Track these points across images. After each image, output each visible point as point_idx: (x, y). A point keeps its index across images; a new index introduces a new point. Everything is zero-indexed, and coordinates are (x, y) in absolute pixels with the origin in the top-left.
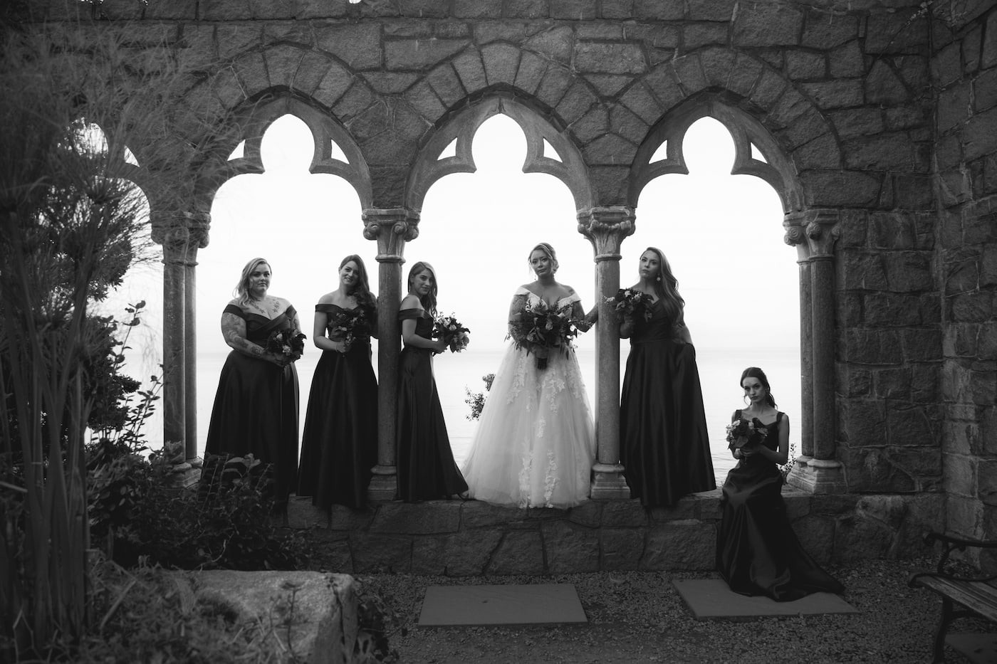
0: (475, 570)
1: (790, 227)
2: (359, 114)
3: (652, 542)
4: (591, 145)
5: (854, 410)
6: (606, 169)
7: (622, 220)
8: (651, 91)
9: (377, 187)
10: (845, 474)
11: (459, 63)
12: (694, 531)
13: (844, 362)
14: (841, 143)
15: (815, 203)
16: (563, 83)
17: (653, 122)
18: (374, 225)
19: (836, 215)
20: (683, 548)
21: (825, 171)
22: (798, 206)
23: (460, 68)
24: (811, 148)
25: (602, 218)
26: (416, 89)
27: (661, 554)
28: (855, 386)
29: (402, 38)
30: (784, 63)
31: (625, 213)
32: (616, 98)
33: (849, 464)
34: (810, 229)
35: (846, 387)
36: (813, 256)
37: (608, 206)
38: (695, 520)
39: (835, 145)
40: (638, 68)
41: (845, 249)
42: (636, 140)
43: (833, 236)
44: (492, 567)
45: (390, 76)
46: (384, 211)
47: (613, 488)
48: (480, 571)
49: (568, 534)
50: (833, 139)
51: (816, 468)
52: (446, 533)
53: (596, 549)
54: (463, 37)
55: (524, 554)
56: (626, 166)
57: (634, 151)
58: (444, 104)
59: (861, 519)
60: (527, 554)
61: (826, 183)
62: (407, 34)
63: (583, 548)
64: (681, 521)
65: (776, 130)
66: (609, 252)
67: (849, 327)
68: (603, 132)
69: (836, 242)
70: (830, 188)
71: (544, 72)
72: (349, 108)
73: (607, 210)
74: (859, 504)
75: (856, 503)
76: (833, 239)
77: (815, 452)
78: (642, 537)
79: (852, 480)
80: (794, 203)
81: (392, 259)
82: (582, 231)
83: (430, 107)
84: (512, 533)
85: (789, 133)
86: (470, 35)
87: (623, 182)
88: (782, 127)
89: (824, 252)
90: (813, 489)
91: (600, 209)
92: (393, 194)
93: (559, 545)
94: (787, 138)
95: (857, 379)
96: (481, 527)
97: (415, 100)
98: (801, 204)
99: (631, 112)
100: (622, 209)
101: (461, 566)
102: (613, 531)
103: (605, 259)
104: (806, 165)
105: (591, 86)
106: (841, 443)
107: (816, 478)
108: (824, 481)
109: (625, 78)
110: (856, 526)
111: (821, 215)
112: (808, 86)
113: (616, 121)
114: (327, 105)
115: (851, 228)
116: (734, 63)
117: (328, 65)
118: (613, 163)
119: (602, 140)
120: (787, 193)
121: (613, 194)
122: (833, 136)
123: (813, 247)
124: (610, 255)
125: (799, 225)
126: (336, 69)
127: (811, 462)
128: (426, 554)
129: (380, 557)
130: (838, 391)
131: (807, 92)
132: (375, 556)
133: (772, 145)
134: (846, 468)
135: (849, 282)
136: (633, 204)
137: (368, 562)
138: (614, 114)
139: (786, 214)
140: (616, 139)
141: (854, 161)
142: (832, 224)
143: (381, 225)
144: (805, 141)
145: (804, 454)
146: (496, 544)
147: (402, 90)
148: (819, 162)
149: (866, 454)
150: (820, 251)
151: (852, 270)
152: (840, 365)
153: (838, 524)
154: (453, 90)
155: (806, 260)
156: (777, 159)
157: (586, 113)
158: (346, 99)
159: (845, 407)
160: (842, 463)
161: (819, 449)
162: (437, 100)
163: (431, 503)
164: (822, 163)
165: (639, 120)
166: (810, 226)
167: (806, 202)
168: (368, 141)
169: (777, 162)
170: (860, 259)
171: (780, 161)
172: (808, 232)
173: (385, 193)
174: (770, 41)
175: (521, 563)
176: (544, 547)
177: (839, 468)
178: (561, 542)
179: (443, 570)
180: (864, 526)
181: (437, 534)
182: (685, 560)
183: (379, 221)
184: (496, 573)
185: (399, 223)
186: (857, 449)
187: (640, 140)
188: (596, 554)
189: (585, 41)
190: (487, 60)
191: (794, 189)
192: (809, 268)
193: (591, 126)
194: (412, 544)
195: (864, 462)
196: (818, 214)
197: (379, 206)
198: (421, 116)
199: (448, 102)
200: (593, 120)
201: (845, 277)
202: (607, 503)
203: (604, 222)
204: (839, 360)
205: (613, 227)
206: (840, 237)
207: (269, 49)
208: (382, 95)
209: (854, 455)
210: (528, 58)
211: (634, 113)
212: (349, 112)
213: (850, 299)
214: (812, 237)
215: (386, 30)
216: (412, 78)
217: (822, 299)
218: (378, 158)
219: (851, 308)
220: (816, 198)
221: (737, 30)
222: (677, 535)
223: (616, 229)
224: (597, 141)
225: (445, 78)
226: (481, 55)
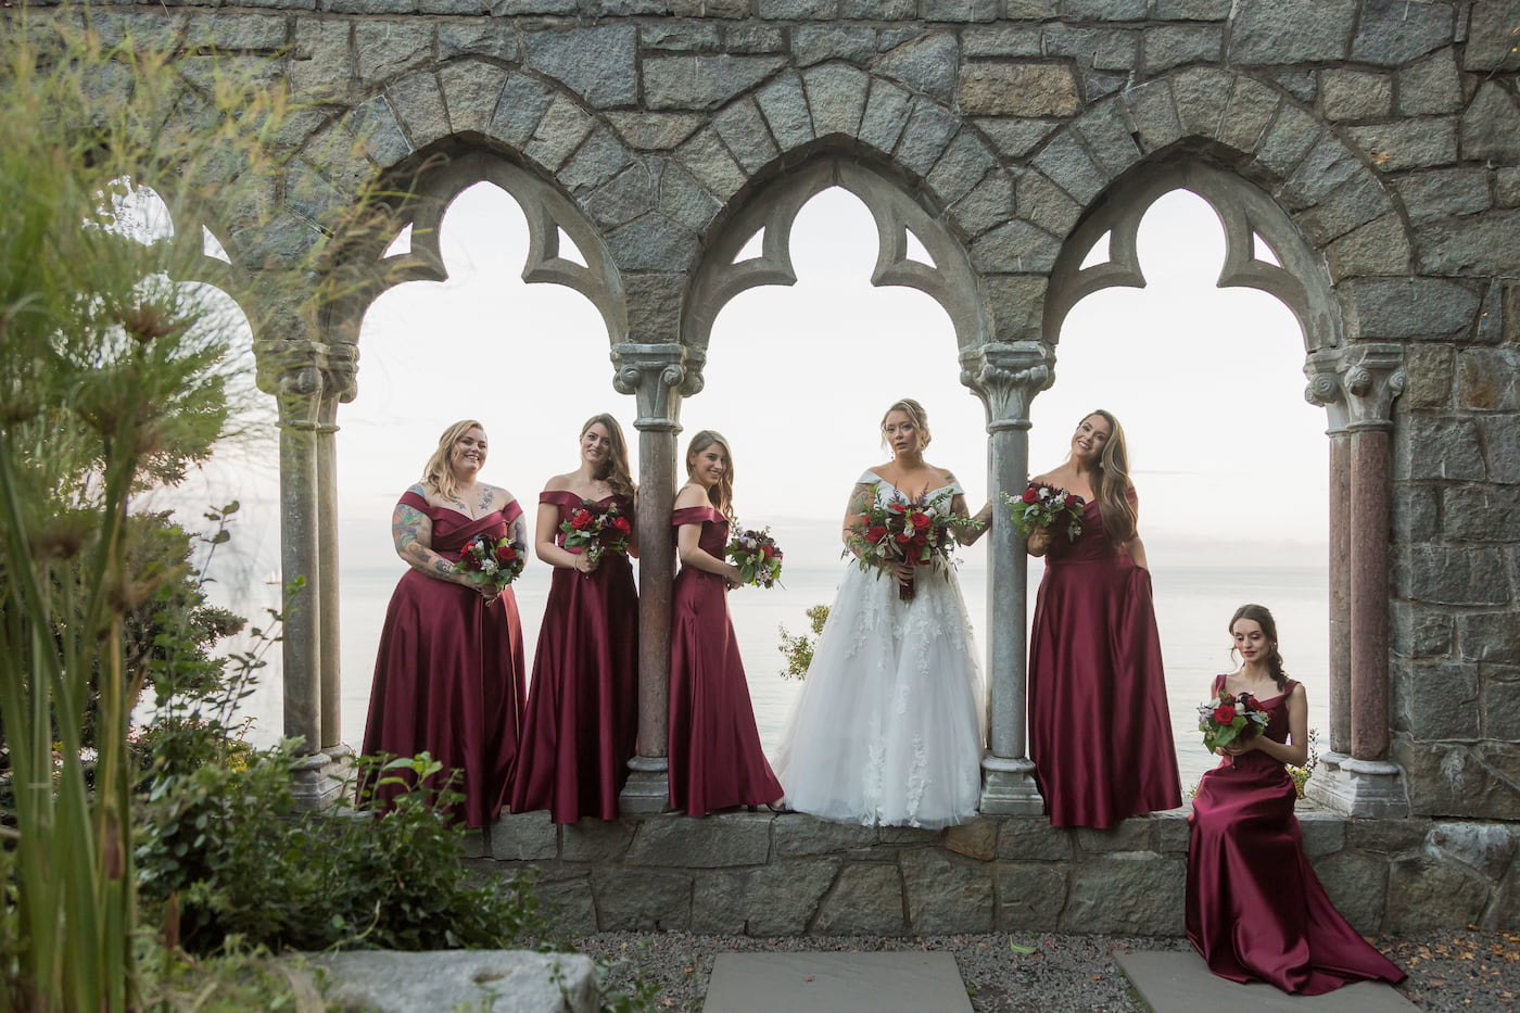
0: (793, 926)
1: (1316, 375)
2: (603, 185)
3: (1080, 886)
4: (983, 239)
5: (1423, 679)
6: (1009, 280)
7: (1034, 364)
8: (1085, 146)
9: (634, 307)
10: (1405, 783)
11: (766, 97)
12: (1149, 870)
13: (1405, 600)
14: (1411, 230)
15: (1362, 333)
16: (939, 134)
17: (1089, 200)
18: (628, 370)
19: (1397, 354)
20: (1132, 897)
21: (1381, 278)
22: (1332, 339)
23: (769, 109)
24: (1359, 240)
25: (1000, 361)
26: (696, 143)
27: (1094, 906)
28: (1425, 639)
29: (671, 53)
30: (1318, 91)
31: (1038, 353)
32: (1025, 159)
33: (1412, 770)
34: (1351, 378)
35: (1409, 642)
36: (1356, 423)
37: (1010, 341)
38: (1150, 852)
39: (1401, 234)
40: (1067, 106)
41: (1412, 411)
42: (1058, 231)
43: (1390, 389)
44: (821, 922)
45: (654, 118)
46: (646, 348)
47: (1015, 797)
48: (802, 928)
49: (943, 870)
50: (1398, 224)
51: (1355, 773)
52: (750, 866)
53: (987, 896)
54: (773, 53)
55: (873, 902)
56: (1043, 274)
57: (1056, 249)
58: (742, 169)
59: (1433, 861)
60: (878, 902)
61: (1383, 299)
62: (679, 46)
63: (967, 893)
64: (1127, 854)
65: (1299, 210)
66: (1011, 418)
67: (1415, 541)
68: (1004, 218)
69: (1397, 399)
70: (1390, 308)
71: (908, 116)
72: (586, 173)
73: (1008, 347)
74: (1430, 836)
75: (1425, 834)
76: (1391, 395)
77: (1353, 748)
78: (1063, 879)
79: (1417, 795)
80: (1324, 333)
81: (660, 425)
82: (968, 382)
83: (721, 175)
84: (854, 867)
85: (1320, 213)
86: (784, 50)
87: (1036, 301)
88: (1310, 204)
89: (1374, 416)
90: (1350, 810)
91: (998, 346)
92: (660, 320)
93: (928, 887)
94: (1317, 223)
95: (1427, 629)
96: (803, 857)
97: (696, 161)
98: (1338, 337)
99: (1052, 181)
100: (1033, 345)
101: (770, 920)
102: (1016, 866)
103: (1006, 428)
104: (1347, 270)
105: (985, 138)
106: (1399, 733)
107: (1355, 791)
108: (1370, 795)
109: (1043, 124)
110: (1426, 873)
111: (1371, 354)
112: (1359, 131)
113: (1027, 199)
114: (549, 167)
115: (1425, 375)
116: (1230, 93)
117: (548, 98)
118: (1021, 270)
119: (1003, 231)
120: (1314, 318)
121: (1020, 320)
122: (1399, 219)
123: (1356, 406)
124: (1013, 421)
125: (1333, 370)
126: (562, 104)
127: (1348, 763)
128: (714, 899)
129: (640, 905)
130: (1394, 647)
131: (1357, 142)
132: (632, 903)
133: (1291, 235)
134: (1408, 774)
135: (1416, 467)
136: (1050, 336)
137: (622, 914)
138: (1023, 187)
139: (1309, 353)
140: (1025, 228)
141: (1433, 261)
142: (1391, 369)
143: (642, 370)
144: (1348, 229)
145: (1334, 750)
146: (827, 884)
147: (673, 145)
148: (1371, 263)
149: (1442, 754)
150: (1368, 414)
151: (1423, 447)
152: (1397, 604)
153: (1394, 869)
154: (758, 145)
155: (1344, 428)
156: (1298, 259)
157: (977, 185)
158: (580, 158)
159: (1406, 674)
160: (1400, 767)
161: (1360, 742)
162: (731, 161)
163: (723, 817)
164: (1377, 265)
165: (1064, 197)
166: (1351, 372)
167: (1345, 334)
168: (619, 230)
169: (1297, 264)
170: (1438, 428)
171: (1302, 263)
172: (1347, 382)
173: (647, 318)
174: (1296, 54)
175: (867, 915)
176: (904, 890)
177: (1396, 775)
178: (932, 882)
179: (742, 926)
180: (1440, 873)
181: (734, 867)
182: (1133, 918)
183: (640, 363)
184: (828, 932)
185: (672, 367)
186: (1427, 745)
187: (1064, 230)
188: (989, 903)
189: (977, 59)
190: (813, 92)
191: (1326, 310)
192: (1347, 444)
193: (984, 206)
194: (693, 883)
195: (1439, 767)
196: (1366, 352)
197: (641, 339)
198: (707, 191)
199: (748, 166)
200: (987, 196)
201: (1410, 458)
202: (1006, 820)
203: (1003, 367)
204: (1396, 596)
205: (1018, 375)
206: (1403, 390)
207: (446, 66)
208: (640, 151)
209: (1422, 754)
210: (882, 90)
211: (1057, 185)
212: (588, 181)
213: (1418, 495)
214: (1355, 391)
215: (645, 38)
216: (689, 123)
217: (1368, 495)
218: (636, 259)
219: (1419, 510)
220: (1363, 326)
221: (1238, 34)
222: (1120, 876)
223: (1022, 380)
224: (994, 233)
225: (744, 125)
226: (804, 84)
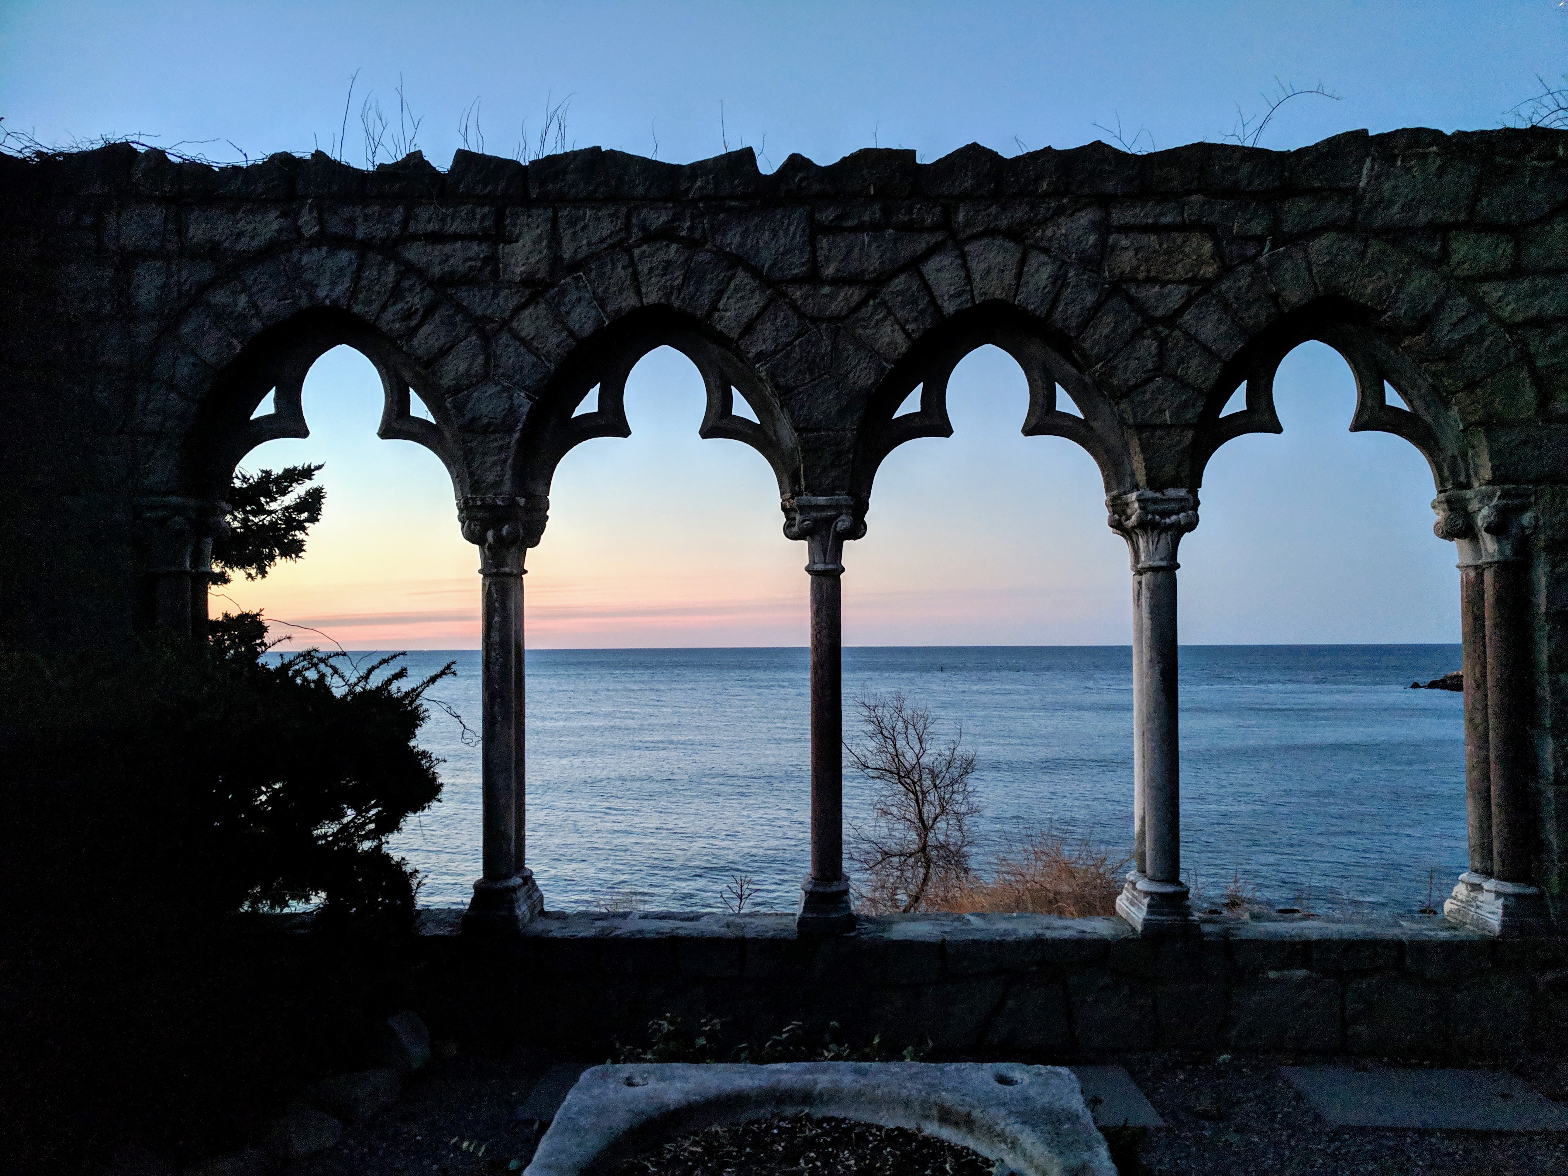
1: (1446, 513)
2: (780, 351)
4: (1133, 394)
6: (1159, 432)
7: (1180, 510)
8: (1225, 306)
9: (809, 463)
10: (1550, 905)
11: (930, 268)
12: (1304, 988)
14: (1537, 378)
16: (1090, 298)
17: (1231, 357)
18: (804, 522)
19: (1529, 495)
20: (1289, 1014)
22: (1462, 478)
23: (931, 278)
25: (1151, 507)
26: (865, 312)
29: (845, 229)
30: (1445, 251)
31: (1182, 499)
32: (1171, 319)
34: (1485, 517)
36: (1489, 560)
37: (1160, 490)
38: (1303, 971)
39: (1528, 382)
40: (1209, 271)
41: (1545, 549)
42: (1203, 387)
43: (1523, 528)
45: (826, 290)
46: (818, 502)
50: (1526, 373)
51: (1498, 895)
54: (933, 229)
56: (1190, 426)
57: (1201, 403)
58: (907, 334)
62: (850, 223)
65: (1430, 361)
66: (1159, 557)
68: (1151, 375)
69: (1529, 537)
71: (1059, 281)
72: (765, 340)
73: (1158, 495)
76: (1524, 533)
77: (1495, 869)
79: (1563, 915)
81: (831, 571)
82: (1118, 526)
83: (888, 340)
86: (946, 224)
87: (1184, 451)
89: (1506, 553)
90: (1496, 930)
91: (1147, 494)
92: (832, 474)
97: (865, 328)
99: (1197, 341)
100: (1178, 493)
103: (1154, 569)
105: (1132, 301)
106: (1541, 856)
107: (1500, 912)
108: (1513, 916)
109: (1184, 288)
111: (1503, 496)
112: (1484, 287)
113: (1173, 356)
114: (732, 335)
115: (1556, 514)
116: (1362, 254)
117: (730, 273)
118: (1166, 422)
119: (1150, 387)
120: (1444, 460)
121: (1169, 470)
122: (1526, 368)
123: (1490, 545)
124: (1162, 563)
125: (1463, 510)
126: (742, 277)
127: (1490, 884)
131: (1483, 298)
133: (1420, 382)
134: (1553, 898)
136: (1195, 483)
138: (1169, 346)
139: (1440, 492)
140: (1171, 384)
141: (1560, 408)
142: (1523, 509)
143: (815, 521)
145: (1475, 870)
147: (843, 314)
150: (1500, 551)
153: (1541, 987)
154: (922, 312)
155: (1474, 564)
157: (1126, 345)
158: (759, 326)
160: (1544, 889)
161: (1502, 864)
162: (897, 328)
165: (1208, 355)
166: (1484, 512)
168: (795, 392)
169: (1427, 409)
172: (1480, 521)
173: (821, 473)
174: (1424, 217)
177: (1540, 897)
183: (813, 516)
185: (841, 519)
187: (1209, 386)
189: (1126, 229)
190: (973, 265)
192: (1480, 579)
193: (1133, 364)
196: (1497, 494)
197: (814, 491)
198: (875, 354)
199: (913, 331)
200: (1137, 354)
203: (1154, 513)
204: (1534, 725)
205: (1168, 520)
206: (1535, 529)
207: (639, 246)
208: (814, 320)
210: (1036, 259)
211: (1201, 343)
212: (764, 348)
214: (1488, 529)
215: (817, 216)
216: (855, 294)
218: (810, 419)
221: (1368, 201)
223: (1171, 524)
224: (1143, 388)
225: (909, 293)
226: (963, 256)
